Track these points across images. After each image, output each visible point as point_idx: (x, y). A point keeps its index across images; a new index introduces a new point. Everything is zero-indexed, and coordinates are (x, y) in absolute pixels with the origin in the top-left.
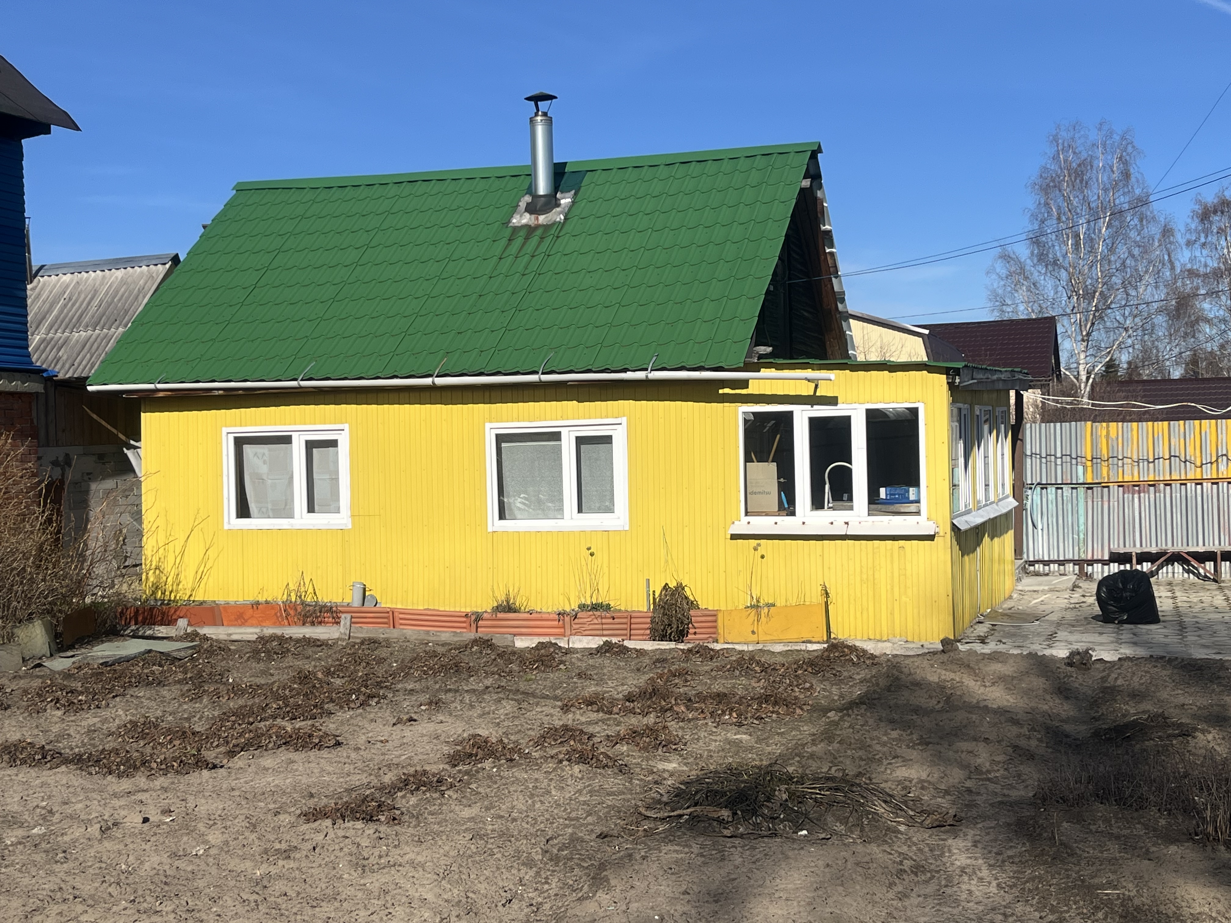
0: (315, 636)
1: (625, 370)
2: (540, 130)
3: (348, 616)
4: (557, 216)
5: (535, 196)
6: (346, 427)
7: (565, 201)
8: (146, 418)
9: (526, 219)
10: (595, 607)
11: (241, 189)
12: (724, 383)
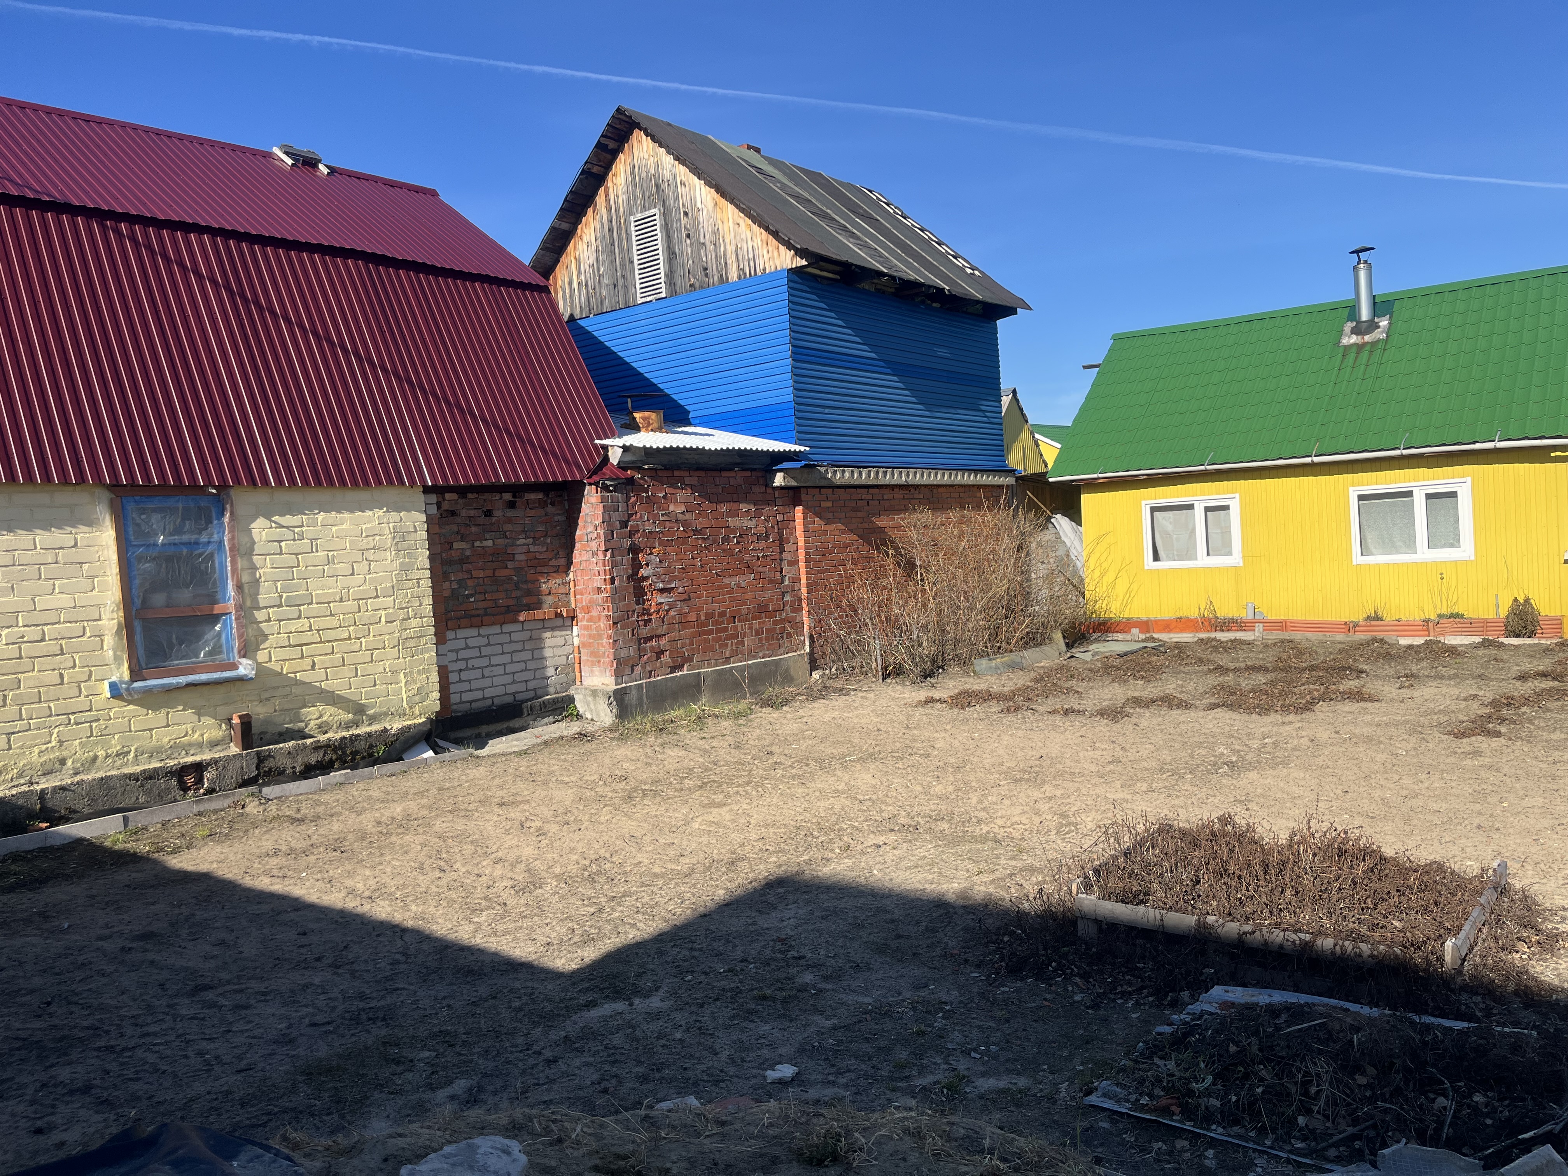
0: (1244, 638)
1: (1474, 443)
2: (1362, 275)
3: (1261, 625)
4: (1379, 334)
5: (1359, 322)
6: (1237, 495)
7: (1384, 323)
8: (1083, 497)
9: (1354, 339)
10: (1452, 616)
11: (1117, 338)
12: (1555, 448)
